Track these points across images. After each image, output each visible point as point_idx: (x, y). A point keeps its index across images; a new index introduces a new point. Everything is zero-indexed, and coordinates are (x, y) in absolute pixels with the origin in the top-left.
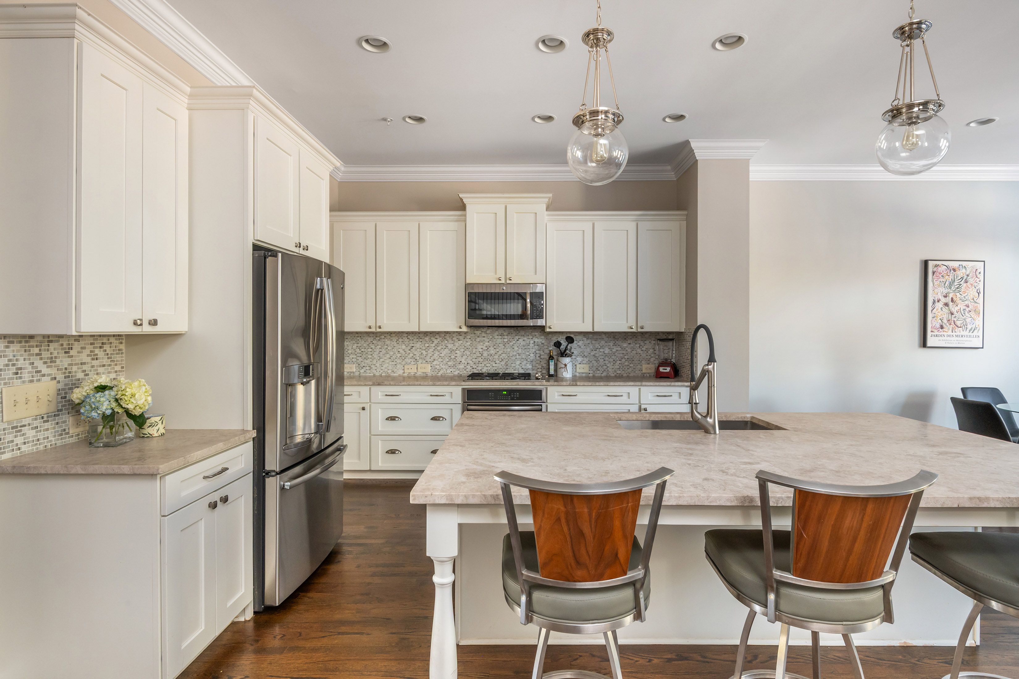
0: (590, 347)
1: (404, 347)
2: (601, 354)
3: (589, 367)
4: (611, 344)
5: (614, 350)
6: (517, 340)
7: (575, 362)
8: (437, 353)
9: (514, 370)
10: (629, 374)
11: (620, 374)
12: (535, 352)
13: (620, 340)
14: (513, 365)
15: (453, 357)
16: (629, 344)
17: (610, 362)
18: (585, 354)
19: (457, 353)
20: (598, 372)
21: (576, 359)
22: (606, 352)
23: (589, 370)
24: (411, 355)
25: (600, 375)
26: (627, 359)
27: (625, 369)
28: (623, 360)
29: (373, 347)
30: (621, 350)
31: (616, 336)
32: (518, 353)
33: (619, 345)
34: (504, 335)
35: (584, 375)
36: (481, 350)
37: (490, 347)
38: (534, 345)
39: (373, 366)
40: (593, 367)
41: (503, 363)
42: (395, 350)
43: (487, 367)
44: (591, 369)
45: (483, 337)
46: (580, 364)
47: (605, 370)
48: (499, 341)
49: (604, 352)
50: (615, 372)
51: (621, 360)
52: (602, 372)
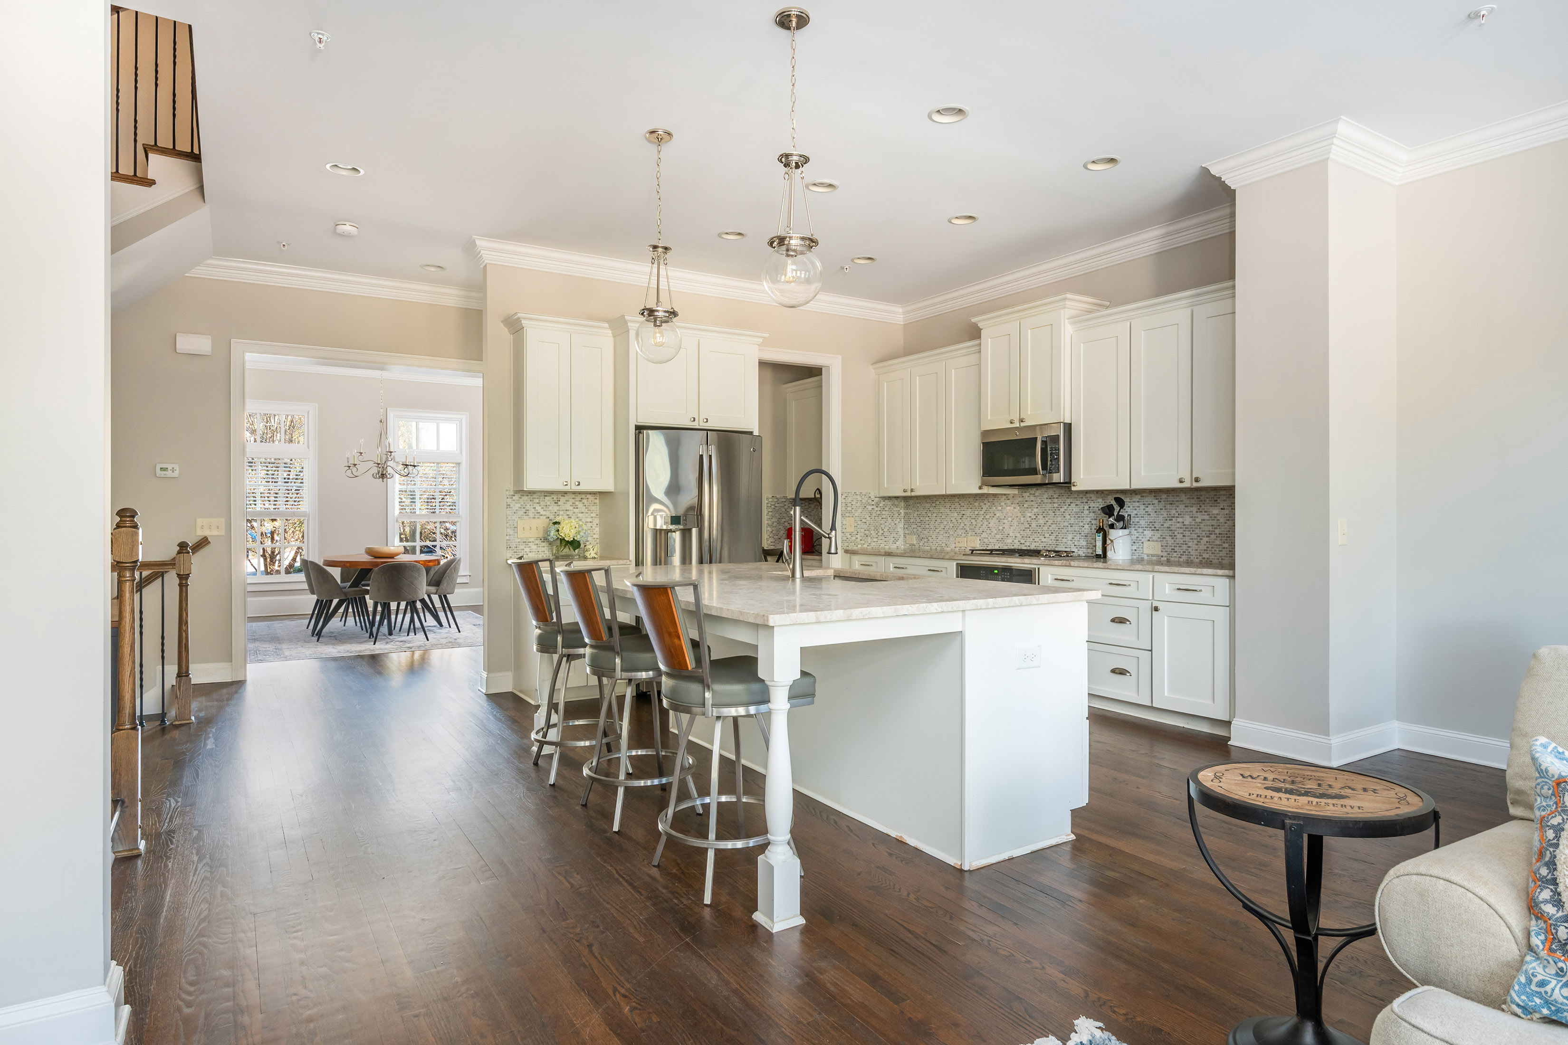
0: (1163, 515)
1: (956, 514)
2: (1178, 525)
3: (1162, 546)
4: (1194, 509)
5: (1198, 520)
6: (1069, 505)
7: (1142, 538)
8: (986, 523)
9: (1065, 548)
10: (1222, 559)
11: (1208, 558)
12: (1090, 522)
13: (1208, 503)
14: (1064, 541)
15: (1001, 528)
16: (1222, 509)
17: (1192, 539)
18: (1156, 525)
19: (1004, 523)
20: (1175, 554)
21: (1143, 533)
22: (1187, 523)
23: (1162, 551)
24: (962, 525)
25: (1177, 559)
26: (1219, 534)
27: (1215, 551)
28: (1213, 536)
29: (930, 515)
30: (1209, 520)
31: (1201, 495)
32: (1070, 524)
33: (1205, 512)
34: (1054, 498)
35: (1154, 558)
36: (1029, 519)
37: (1038, 515)
38: (1090, 512)
39: (930, 538)
40: (1167, 546)
41: (1053, 537)
42: (948, 519)
43: (1035, 542)
44: (1164, 549)
45: (1032, 501)
46: (1149, 540)
47: (1185, 552)
48: (1049, 506)
49: (1183, 522)
50: (1200, 556)
51: (1209, 537)
52: (1181, 555)
